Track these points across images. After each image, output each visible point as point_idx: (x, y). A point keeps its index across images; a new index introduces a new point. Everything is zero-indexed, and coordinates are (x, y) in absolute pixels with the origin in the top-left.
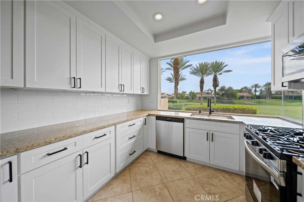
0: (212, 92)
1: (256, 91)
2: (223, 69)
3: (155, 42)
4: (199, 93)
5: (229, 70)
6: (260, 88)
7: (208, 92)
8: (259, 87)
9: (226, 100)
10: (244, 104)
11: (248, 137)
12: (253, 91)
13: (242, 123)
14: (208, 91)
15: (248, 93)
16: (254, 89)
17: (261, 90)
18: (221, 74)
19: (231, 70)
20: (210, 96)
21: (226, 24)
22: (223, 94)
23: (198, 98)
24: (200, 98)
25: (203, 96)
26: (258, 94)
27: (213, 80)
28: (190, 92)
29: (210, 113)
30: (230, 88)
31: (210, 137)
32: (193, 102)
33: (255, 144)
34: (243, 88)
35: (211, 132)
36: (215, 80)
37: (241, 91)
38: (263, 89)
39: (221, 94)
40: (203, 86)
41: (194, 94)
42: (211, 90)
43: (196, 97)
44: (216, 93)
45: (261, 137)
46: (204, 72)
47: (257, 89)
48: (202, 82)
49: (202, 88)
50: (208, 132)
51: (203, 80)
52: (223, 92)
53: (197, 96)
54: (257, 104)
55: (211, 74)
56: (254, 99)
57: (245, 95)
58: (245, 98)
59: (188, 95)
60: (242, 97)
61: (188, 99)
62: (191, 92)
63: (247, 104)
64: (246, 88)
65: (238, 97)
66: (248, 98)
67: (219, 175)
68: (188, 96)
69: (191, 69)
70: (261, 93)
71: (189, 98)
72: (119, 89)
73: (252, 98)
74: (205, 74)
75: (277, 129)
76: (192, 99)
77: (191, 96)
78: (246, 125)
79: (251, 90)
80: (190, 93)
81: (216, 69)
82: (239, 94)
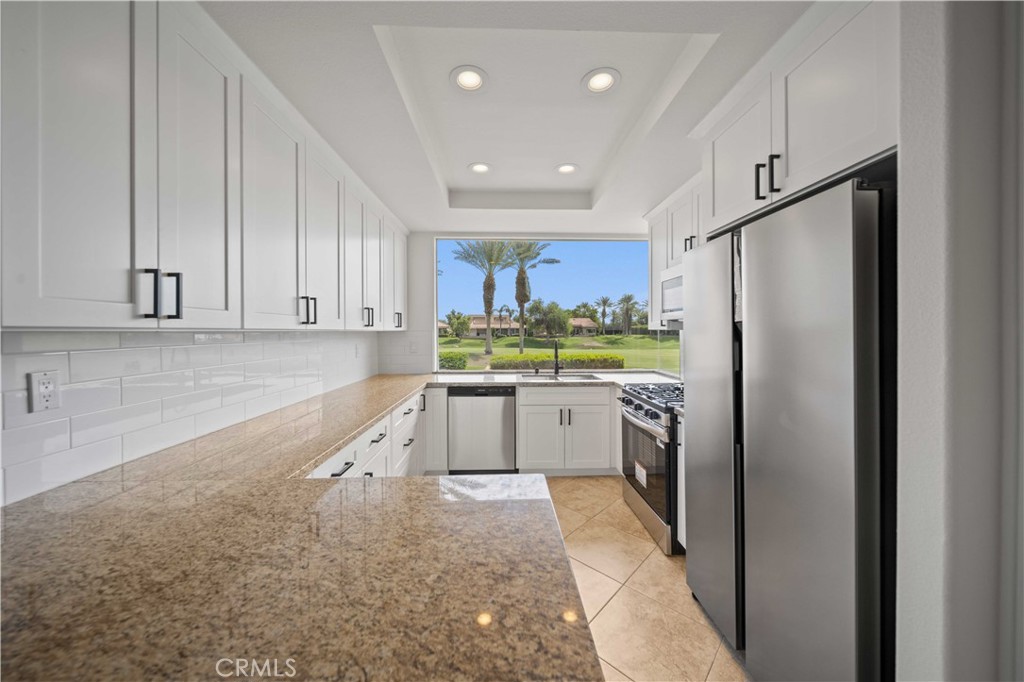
0: (511, 316)
1: (604, 314)
2: (538, 254)
3: (450, 206)
4: (477, 318)
5: (553, 257)
6: (613, 308)
7: (500, 316)
8: (610, 306)
9: (545, 337)
10: (583, 347)
11: (628, 402)
12: (599, 315)
13: (613, 384)
14: (501, 311)
15: (589, 319)
16: (600, 310)
17: (614, 313)
18: (534, 266)
19: (557, 259)
20: (507, 326)
21: (594, 208)
22: (538, 322)
23: (474, 334)
24: (479, 332)
25: (492, 326)
26: (608, 321)
27: (517, 283)
28: (449, 313)
29: (557, 372)
30: (553, 307)
31: (566, 417)
32: (460, 347)
33: (639, 408)
34: (579, 307)
35: (567, 408)
36: (522, 283)
37: (575, 314)
38: (618, 310)
39: (533, 320)
40: (492, 299)
41: (461, 320)
42: (508, 310)
43: (467, 330)
44: (521, 319)
45: (644, 397)
46: (494, 258)
47: (608, 310)
48: (489, 287)
49: (488, 303)
50: (562, 407)
51: (493, 280)
52: (538, 316)
53: (472, 325)
54: (606, 346)
55: (510, 265)
56: (602, 333)
57: (584, 325)
58: (584, 331)
59: (443, 322)
60: (578, 331)
61: (446, 336)
62: (453, 313)
63: (589, 348)
64: (585, 306)
65: (571, 329)
66: (590, 331)
67: (581, 484)
68: (445, 325)
69: (459, 244)
70: (613, 320)
71: (446, 332)
72: (363, 319)
73: (598, 332)
74: (497, 263)
75: (659, 386)
76: (457, 335)
77: (455, 327)
78: (619, 386)
79: (596, 311)
80: (449, 318)
81: (524, 252)
82: (573, 322)
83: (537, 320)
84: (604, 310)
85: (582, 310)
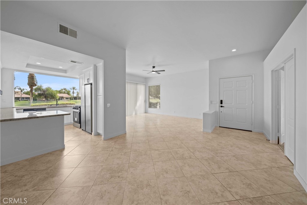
1: (73, 93)
6: (77, 91)
9: (44, 101)
12: (71, 93)
13: (71, 106)
15: (67, 94)
21: (67, 73)
30: (49, 89)
34: (62, 89)
37: (60, 92)
39: (37, 94)
44: (31, 93)
47: (75, 91)
52: (39, 92)
56: (72, 99)
57: (64, 96)
58: (65, 99)
60: (61, 98)
64: (65, 89)
65: (58, 98)
66: (67, 98)
70: (77, 95)
79: (70, 91)
82: (59, 95)
83: (39, 94)
84: (73, 91)
85: (64, 91)
